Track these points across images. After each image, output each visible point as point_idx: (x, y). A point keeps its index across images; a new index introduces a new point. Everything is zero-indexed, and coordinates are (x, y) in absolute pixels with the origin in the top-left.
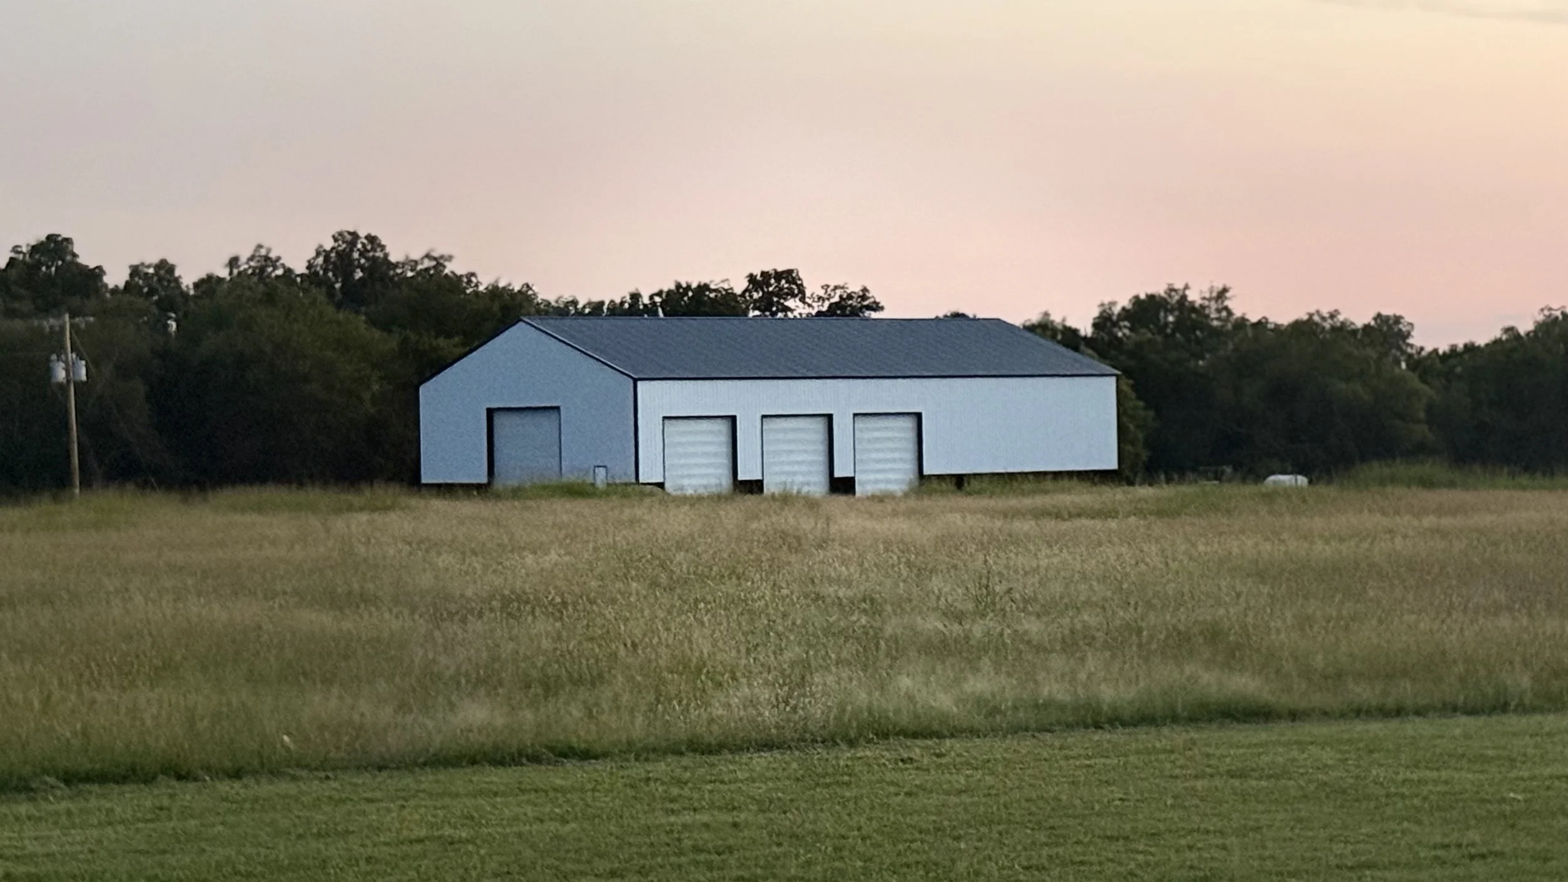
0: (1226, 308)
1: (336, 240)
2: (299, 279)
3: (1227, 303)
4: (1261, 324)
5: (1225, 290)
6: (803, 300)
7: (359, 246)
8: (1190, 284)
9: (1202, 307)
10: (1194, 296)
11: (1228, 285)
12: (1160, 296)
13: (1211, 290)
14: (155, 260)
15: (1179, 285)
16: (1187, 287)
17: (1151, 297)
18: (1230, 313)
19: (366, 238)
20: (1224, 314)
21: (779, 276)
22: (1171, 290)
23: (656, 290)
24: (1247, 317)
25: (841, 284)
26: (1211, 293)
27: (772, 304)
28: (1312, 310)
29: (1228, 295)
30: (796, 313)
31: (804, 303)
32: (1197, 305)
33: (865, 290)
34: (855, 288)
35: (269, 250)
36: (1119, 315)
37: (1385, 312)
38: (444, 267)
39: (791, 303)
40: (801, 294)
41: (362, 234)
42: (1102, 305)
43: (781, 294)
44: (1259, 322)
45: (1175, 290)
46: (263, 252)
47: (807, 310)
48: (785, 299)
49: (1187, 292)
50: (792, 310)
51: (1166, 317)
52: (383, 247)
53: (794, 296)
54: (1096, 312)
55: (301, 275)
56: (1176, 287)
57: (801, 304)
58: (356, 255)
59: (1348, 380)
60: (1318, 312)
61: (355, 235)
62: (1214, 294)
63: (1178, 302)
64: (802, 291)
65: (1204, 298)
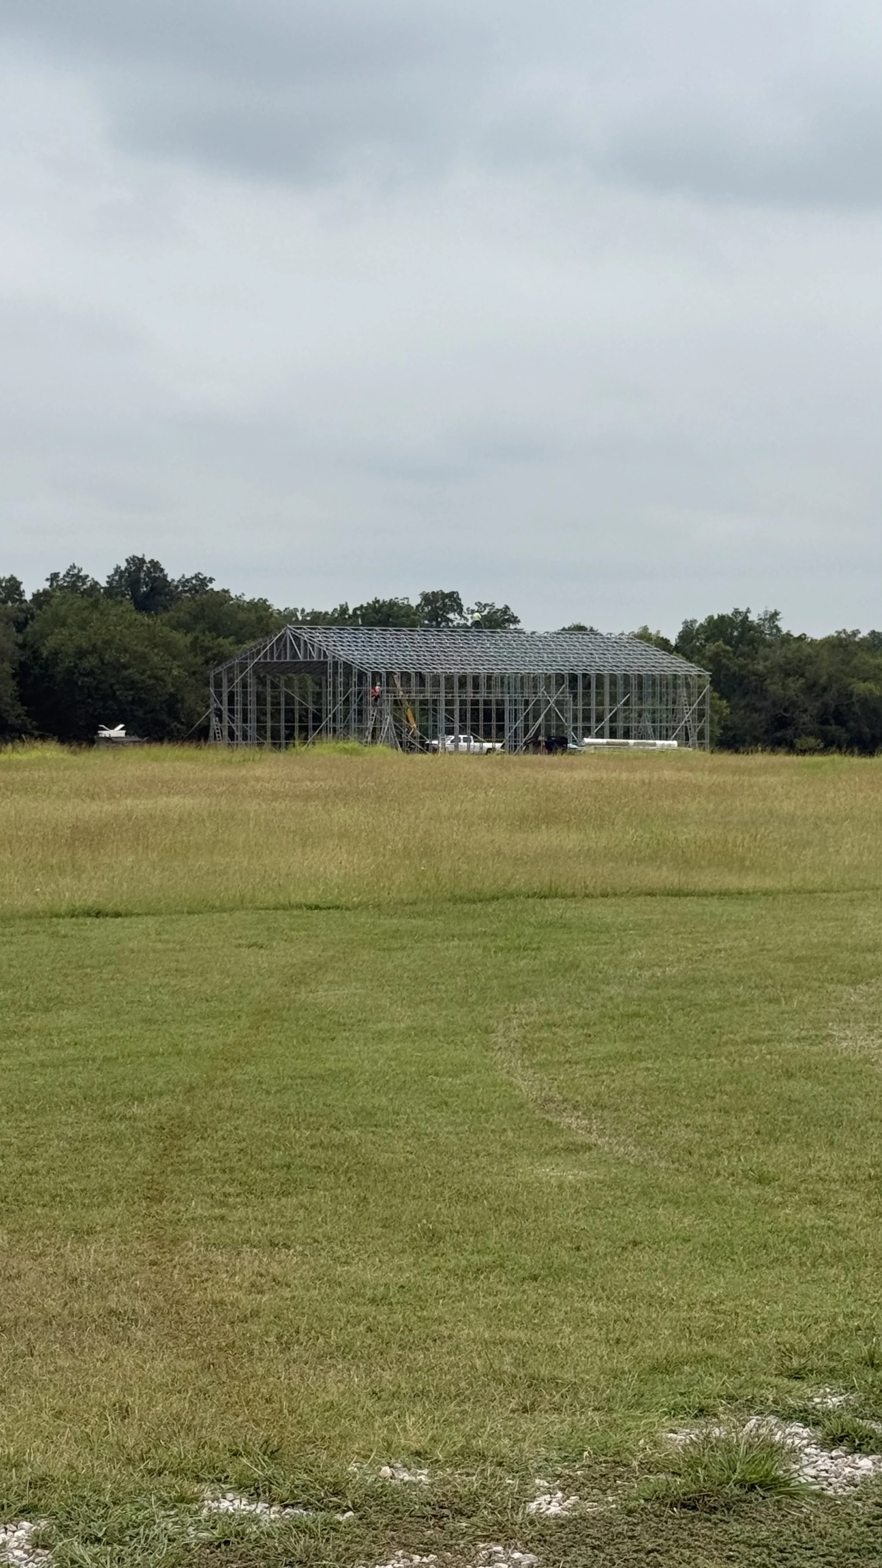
0: (776, 627)
1: (129, 563)
2: (102, 591)
3: (777, 623)
4: (802, 638)
5: (776, 614)
6: (460, 614)
7: (145, 569)
8: (751, 609)
9: (759, 625)
10: (753, 617)
11: (778, 610)
12: (728, 617)
13: (766, 612)
14: (8, 577)
15: (743, 609)
16: (748, 611)
17: (722, 618)
18: (779, 630)
19: (150, 562)
20: (774, 631)
21: (444, 596)
22: (737, 612)
23: (358, 606)
24: (792, 633)
25: (490, 603)
26: (766, 615)
27: (438, 616)
28: (840, 630)
29: (778, 617)
30: (455, 623)
31: (461, 616)
32: (755, 624)
33: (507, 608)
34: (499, 606)
35: (80, 571)
36: (698, 629)
37: (877, 630)
38: (207, 586)
39: (451, 616)
40: (459, 608)
41: (147, 559)
42: (685, 622)
43: (447, 609)
44: (800, 637)
45: (740, 613)
46: (76, 571)
47: (463, 622)
48: (448, 613)
49: (748, 615)
50: (452, 621)
51: (732, 632)
52: (162, 570)
53: (454, 611)
54: (680, 628)
55: (105, 588)
56: (740, 610)
57: (459, 617)
58: (142, 575)
59: (865, 680)
60: (844, 630)
61: (142, 561)
62: (768, 616)
63: (742, 621)
64: (460, 606)
65: (760, 619)
